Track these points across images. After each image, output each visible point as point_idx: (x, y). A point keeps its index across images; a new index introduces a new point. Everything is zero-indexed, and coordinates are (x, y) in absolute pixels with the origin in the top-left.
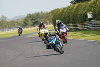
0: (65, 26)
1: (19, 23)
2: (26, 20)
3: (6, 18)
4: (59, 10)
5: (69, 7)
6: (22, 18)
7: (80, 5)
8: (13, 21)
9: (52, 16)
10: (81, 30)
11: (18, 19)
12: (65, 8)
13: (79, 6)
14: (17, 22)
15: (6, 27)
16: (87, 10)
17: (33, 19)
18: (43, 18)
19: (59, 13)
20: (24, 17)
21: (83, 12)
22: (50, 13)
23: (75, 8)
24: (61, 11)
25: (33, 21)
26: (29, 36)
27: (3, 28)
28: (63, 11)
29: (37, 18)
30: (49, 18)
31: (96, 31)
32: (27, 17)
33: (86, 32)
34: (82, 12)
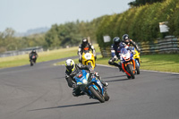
0: (127, 47)
1: (36, 42)
2: (49, 35)
3: (13, 32)
4: (107, 17)
5: (126, 13)
6: (42, 33)
7: (146, 9)
8: (25, 38)
9: (95, 29)
10: (148, 54)
11: (36, 35)
12: (119, 15)
13: (143, 10)
14: (33, 39)
15: (13, 48)
16: (159, 18)
17: (61, 35)
18: (79, 32)
19: (108, 23)
20: (46, 31)
21: (152, 23)
22: (92, 23)
23: (136, 14)
24: (111, 20)
25: (62, 38)
26: (55, 65)
27: (8, 49)
28: (115, 20)
29: (69, 33)
30: (91, 32)
31: (174, 56)
32: (52, 30)
33: (157, 57)
34: (149, 21)
